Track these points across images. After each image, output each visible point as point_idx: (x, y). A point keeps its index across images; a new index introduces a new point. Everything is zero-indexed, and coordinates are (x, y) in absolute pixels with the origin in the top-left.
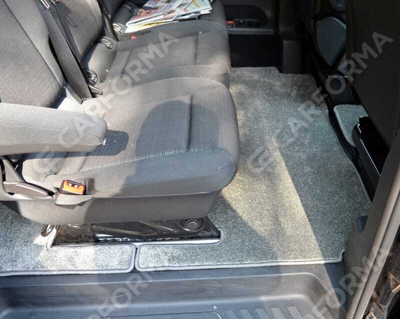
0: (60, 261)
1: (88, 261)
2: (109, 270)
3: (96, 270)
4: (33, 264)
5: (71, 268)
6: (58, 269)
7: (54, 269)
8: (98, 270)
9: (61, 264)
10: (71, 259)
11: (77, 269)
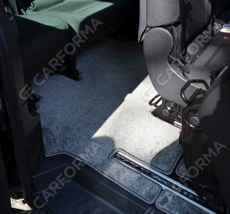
0: (112, 171)
1: (128, 180)
2: (137, 194)
3: (129, 189)
4: (96, 163)
5: (116, 179)
6: (109, 175)
7: (106, 173)
8: (131, 190)
9: (112, 173)
10: (118, 173)
11: (119, 181)
